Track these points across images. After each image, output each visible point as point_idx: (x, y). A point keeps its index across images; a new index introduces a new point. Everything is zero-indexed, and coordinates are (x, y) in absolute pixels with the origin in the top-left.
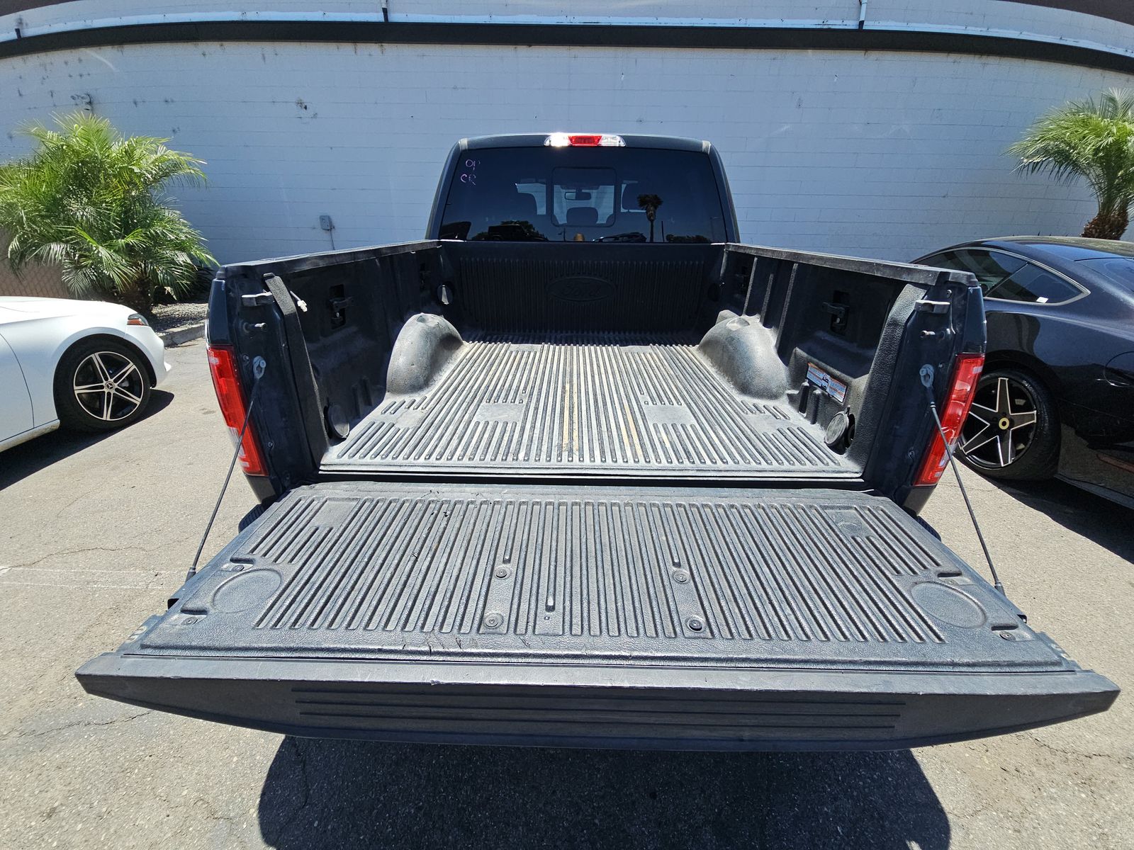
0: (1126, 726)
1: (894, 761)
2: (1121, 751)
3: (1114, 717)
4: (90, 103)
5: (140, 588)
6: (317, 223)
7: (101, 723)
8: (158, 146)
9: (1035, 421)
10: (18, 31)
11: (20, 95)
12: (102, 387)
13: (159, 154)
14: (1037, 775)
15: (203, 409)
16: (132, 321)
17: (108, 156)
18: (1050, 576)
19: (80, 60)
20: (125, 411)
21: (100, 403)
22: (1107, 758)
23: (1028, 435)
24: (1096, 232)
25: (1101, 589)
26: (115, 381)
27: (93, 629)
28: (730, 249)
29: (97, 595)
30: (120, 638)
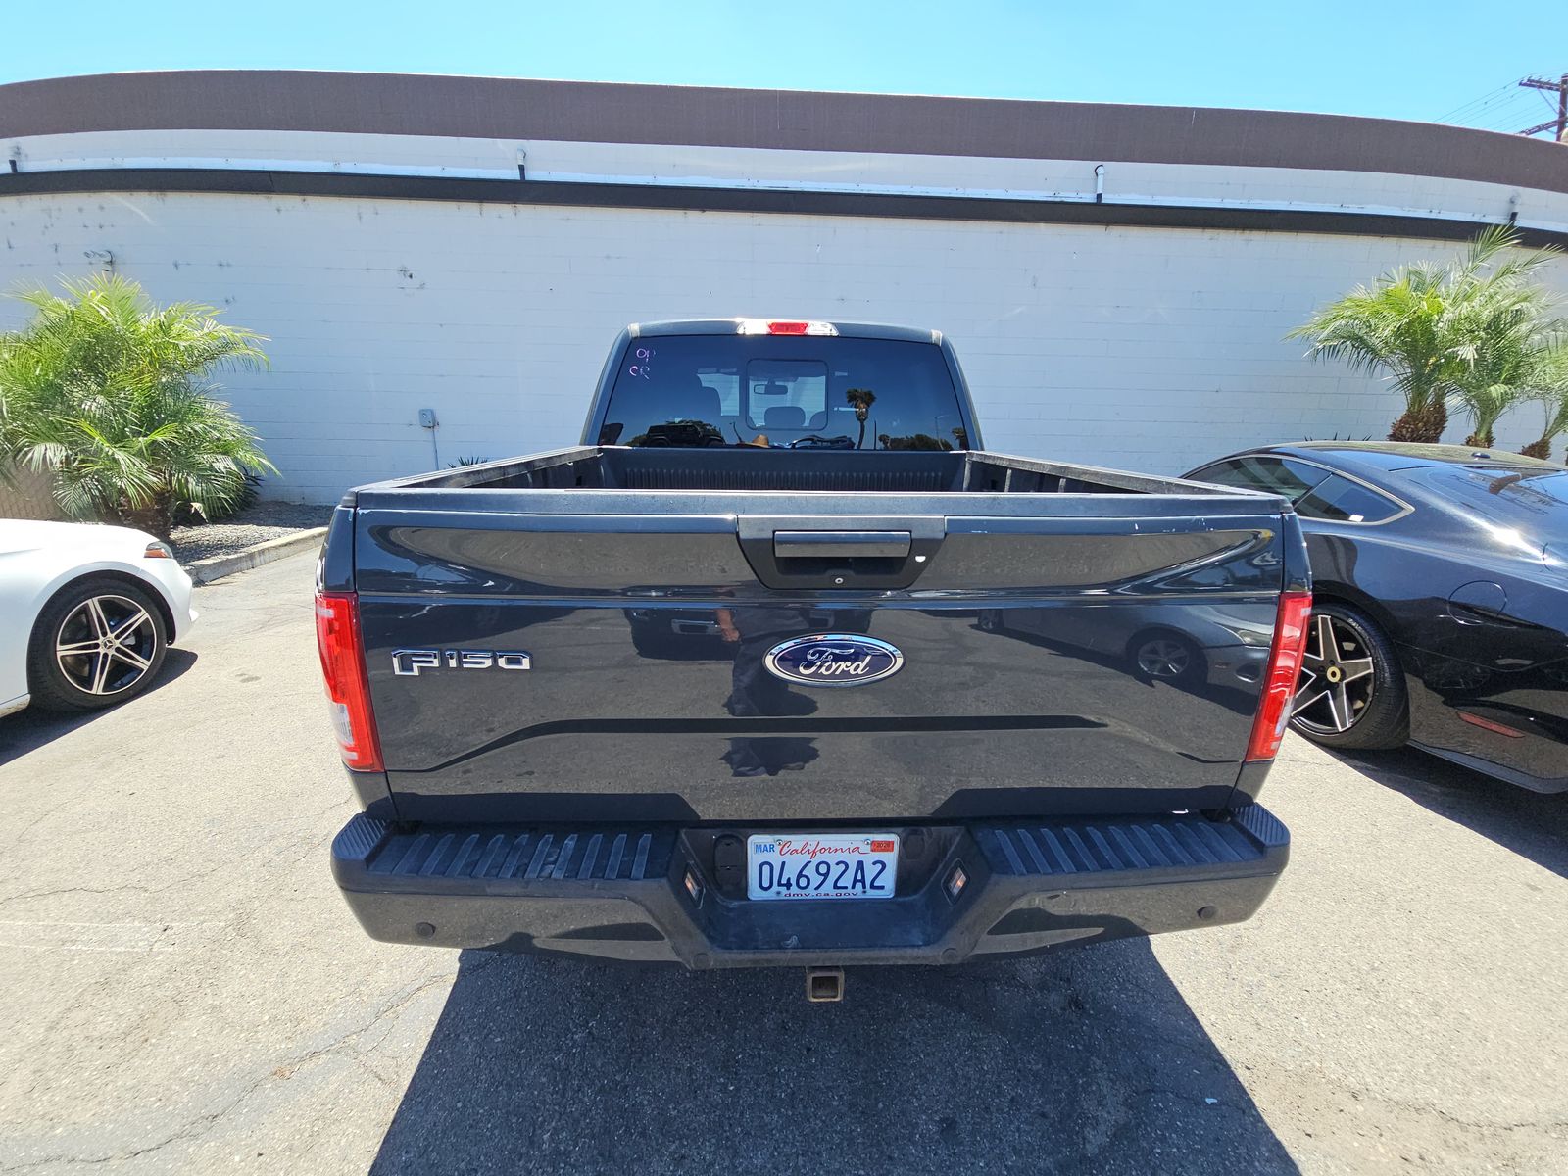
0: (1550, 1082)
1: (1263, 1163)
2: (1547, 1116)
3: (1533, 1070)
4: (111, 262)
5: (140, 950)
6: (416, 419)
7: (90, 1159)
8: (205, 320)
9: (1372, 671)
10: (13, 163)
11: (10, 247)
12: (97, 646)
13: (206, 331)
14: (1447, 1162)
15: (241, 675)
16: (152, 553)
17: (134, 331)
18: (1425, 879)
19: (102, 208)
20: (125, 680)
21: (90, 670)
22: (1531, 1127)
23: (1365, 690)
24: (1408, 432)
25: (1492, 895)
26: (117, 637)
27: (72, 1015)
28: (974, 459)
29: (76, 962)
30: (112, 1029)
